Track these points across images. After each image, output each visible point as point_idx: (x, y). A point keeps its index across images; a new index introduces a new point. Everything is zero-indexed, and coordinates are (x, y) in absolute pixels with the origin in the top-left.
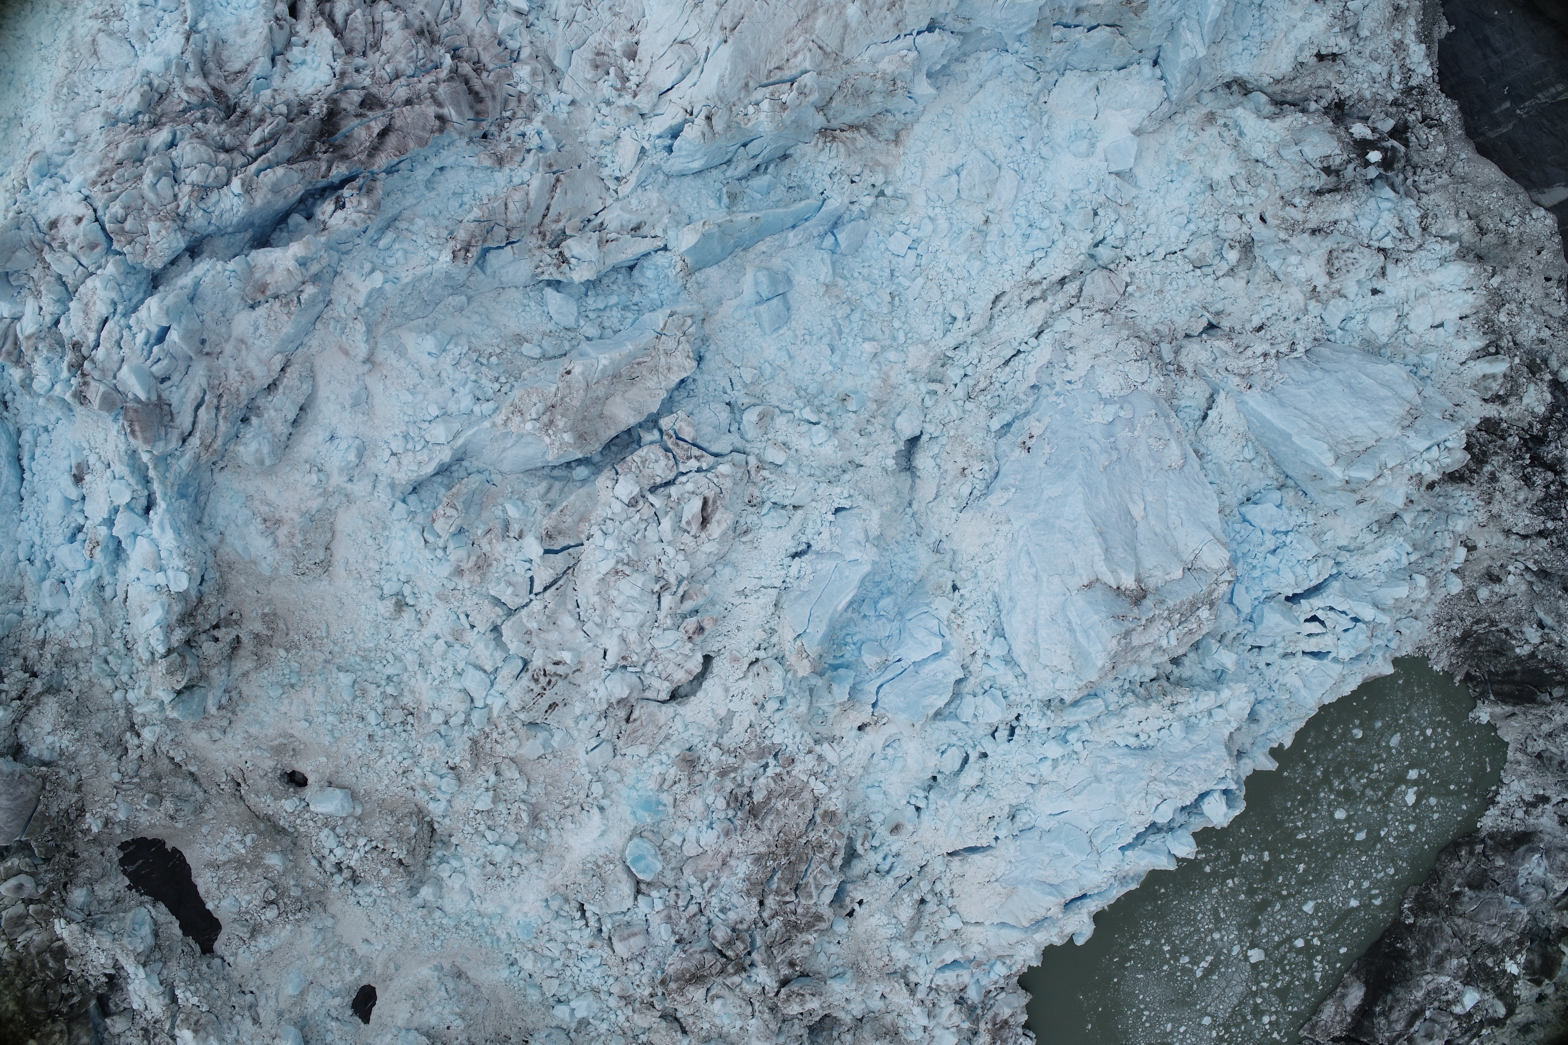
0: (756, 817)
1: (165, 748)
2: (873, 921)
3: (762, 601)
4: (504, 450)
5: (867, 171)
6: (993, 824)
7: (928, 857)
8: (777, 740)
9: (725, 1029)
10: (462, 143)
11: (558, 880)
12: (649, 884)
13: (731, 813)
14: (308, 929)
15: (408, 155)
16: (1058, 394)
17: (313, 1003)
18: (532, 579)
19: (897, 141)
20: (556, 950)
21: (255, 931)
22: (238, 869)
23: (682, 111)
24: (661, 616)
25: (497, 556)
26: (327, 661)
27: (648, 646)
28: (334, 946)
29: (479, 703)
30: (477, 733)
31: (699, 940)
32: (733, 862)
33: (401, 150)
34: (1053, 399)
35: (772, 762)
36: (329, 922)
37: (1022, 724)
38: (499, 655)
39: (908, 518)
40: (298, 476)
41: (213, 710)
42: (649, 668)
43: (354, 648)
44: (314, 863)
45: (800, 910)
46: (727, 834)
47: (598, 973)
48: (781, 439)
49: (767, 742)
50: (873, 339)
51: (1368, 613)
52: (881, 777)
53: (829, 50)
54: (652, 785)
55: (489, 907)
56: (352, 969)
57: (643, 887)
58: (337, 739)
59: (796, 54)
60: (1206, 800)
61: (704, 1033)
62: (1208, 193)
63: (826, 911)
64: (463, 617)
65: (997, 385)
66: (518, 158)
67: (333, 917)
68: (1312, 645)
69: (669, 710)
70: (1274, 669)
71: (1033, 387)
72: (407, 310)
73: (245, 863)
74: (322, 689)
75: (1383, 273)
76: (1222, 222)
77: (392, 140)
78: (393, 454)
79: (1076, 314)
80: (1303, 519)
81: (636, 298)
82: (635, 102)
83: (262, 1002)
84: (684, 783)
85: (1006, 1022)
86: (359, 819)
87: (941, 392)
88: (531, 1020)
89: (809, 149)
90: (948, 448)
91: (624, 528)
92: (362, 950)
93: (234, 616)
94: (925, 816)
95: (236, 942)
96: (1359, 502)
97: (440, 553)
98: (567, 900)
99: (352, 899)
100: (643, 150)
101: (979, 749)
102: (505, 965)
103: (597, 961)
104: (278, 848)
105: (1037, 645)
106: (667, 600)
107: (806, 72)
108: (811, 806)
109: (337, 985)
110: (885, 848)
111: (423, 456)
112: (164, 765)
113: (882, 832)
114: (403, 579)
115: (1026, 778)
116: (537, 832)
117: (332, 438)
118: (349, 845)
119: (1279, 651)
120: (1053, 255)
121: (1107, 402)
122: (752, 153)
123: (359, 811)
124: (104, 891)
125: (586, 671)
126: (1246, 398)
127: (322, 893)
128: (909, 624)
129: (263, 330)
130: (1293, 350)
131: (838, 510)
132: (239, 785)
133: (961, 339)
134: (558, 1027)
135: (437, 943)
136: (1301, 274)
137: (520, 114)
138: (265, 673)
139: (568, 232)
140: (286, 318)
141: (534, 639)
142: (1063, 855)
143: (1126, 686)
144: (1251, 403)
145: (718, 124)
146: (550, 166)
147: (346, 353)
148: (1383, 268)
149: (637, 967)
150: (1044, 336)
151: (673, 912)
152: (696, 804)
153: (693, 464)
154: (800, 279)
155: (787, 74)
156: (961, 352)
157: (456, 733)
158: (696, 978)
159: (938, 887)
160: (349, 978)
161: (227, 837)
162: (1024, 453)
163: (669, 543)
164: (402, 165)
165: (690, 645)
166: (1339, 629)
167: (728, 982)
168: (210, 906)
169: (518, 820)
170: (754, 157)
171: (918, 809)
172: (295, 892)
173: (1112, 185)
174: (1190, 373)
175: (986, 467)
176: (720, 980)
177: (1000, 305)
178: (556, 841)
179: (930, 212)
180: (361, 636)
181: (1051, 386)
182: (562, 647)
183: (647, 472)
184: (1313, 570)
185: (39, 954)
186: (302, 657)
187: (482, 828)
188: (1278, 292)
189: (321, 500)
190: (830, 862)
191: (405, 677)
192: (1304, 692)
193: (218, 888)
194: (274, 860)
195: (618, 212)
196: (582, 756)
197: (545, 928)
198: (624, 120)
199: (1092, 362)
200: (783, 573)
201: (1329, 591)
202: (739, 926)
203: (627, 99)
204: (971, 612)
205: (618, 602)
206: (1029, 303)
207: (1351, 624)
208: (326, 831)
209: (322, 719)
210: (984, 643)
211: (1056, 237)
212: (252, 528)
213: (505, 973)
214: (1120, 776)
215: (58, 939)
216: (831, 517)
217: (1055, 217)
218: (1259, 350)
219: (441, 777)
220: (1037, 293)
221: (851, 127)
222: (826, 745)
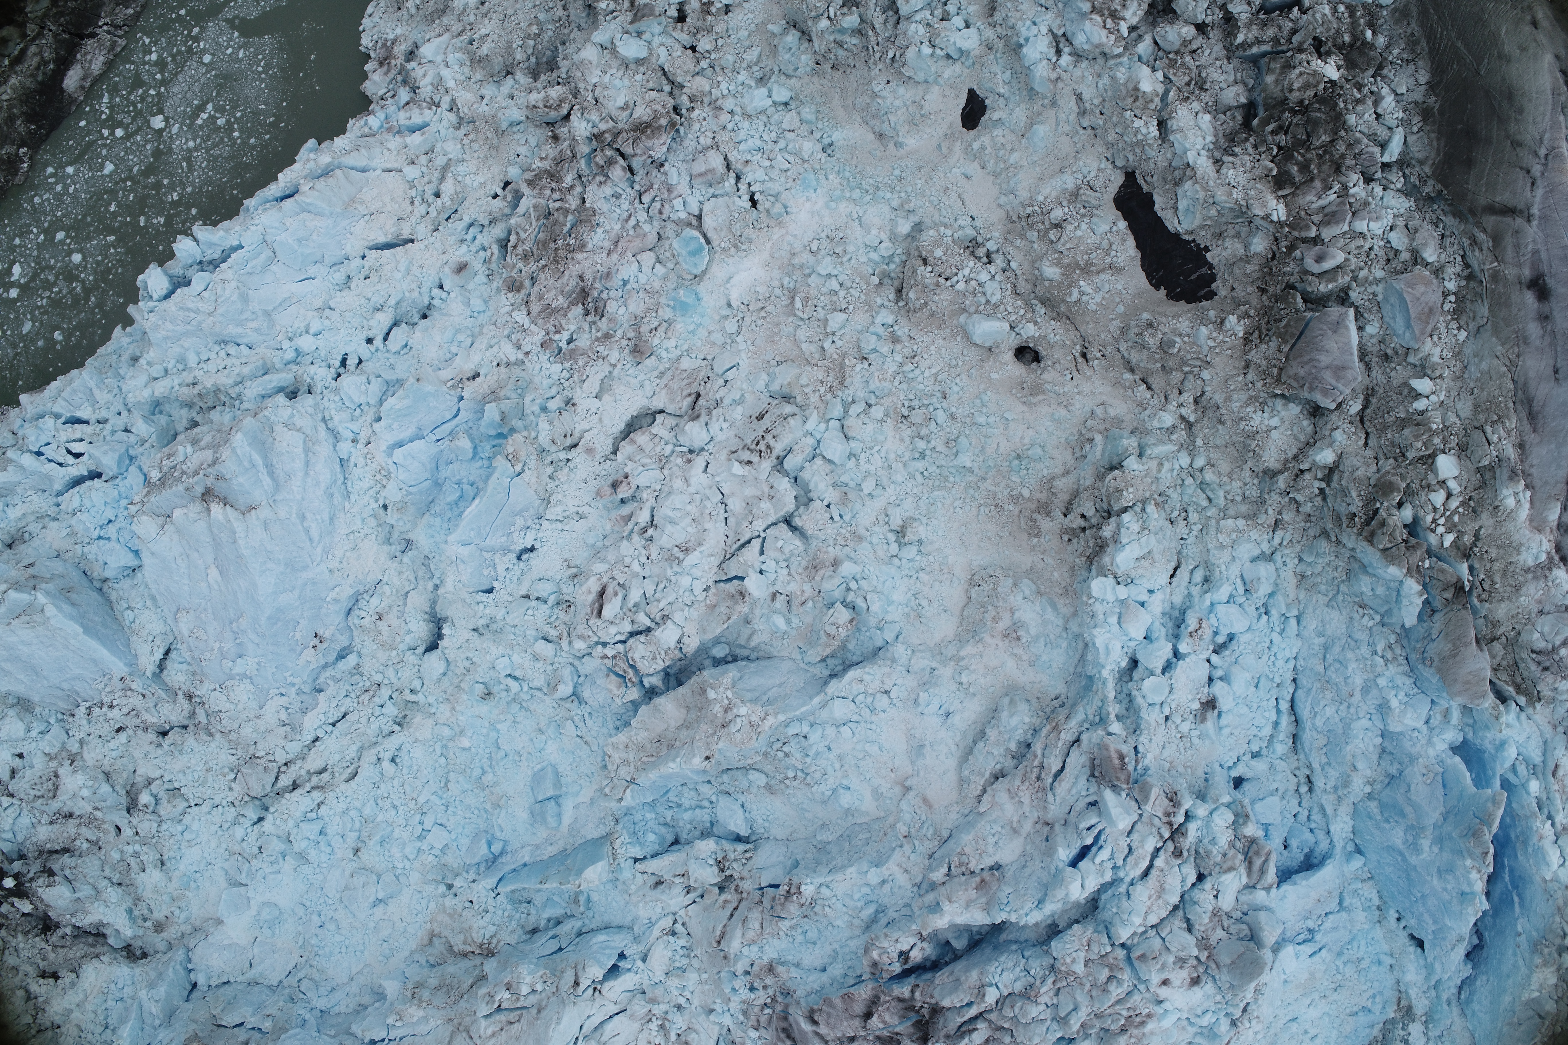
0: (583, 290)
1: (1156, 400)
2: (480, 179)
3: (559, 509)
4: (780, 686)
5: (459, 910)
6: (364, 273)
7: (432, 240)
8: (559, 367)
9: (621, 73)
10: (800, 993)
11: (777, 233)
12: (690, 225)
13: (604, 296)
14: (1024, 195)
15: (844, 991)
16: (293, 685)
17: (1020, 114)
18: (762, 553)
19: (432, 935)
20: (780, 161)
21: (1074, 196)
22: (1089, 264)
23: (604, 992)
24: (652, 502)
25: (798, 578)
26: (984, 479)
27: (666, 472)
28: (1000, 174)
29: (834, 424)
30: (840, 393)
31: (643, 166)
32: (607, 244)
33: (847, 998)
34: (296, 681)
35: (563, 344)
36: (1003, 200)
37: (333, 370)
38: (805, 475)
39: (437, 575)
40: (982, 681)
41: (1098, 438)
42: (668, 449)
43: (954, 491)
44: (1013, 265)
45: (548, 192)
46: (608, 274)
47: (742, 135)
48: (539, 665)
49: (567, 365)
50: (464, 749)
51: (28, 460)
52: (469, 322)
53: (464, 1034)
54: (679, 327)
55: (844, 208)
56: (983, 148)
57: (695, 222)
58: (979, 397)
59: (493, 1035)
60: (165, 292)
61: (642, 69)
62: (165, 857)
63: (525, 189)
64: (837, 518)
65: (353, 695)
66: (756, 968)
67: (1000, 206)
68: (79, 431)
69: (658, 403)
70: (114, 409)
71: (321, 691)
72: (868, 835)
73: (1081, 269)
74: (990, 451)
75: (13, 773)
76: (154, 831)
77: (859, 1008)
78: (886, 692)
79: (281, 757)
80: (86, 550)
81: (669, 814)
82: (649, 1006)
83: (1073, 117)
84: (645, 329)
85: (381, 64)
86: (964, 310)
87: (407, 692)
88: (814, 86)
89: (508, 939)
90: (398, 639)
91: (674, 595)
92: (973, 168)
93: (1066, 538)
94: (432, 280)
95: (1098, 185)
96: (32, 565)
97: (853, 585)
98: (768, 211)
99: (978, 223)
100: (644, 960)
101: (372, 348)
102: (837, 144)
103: (742, 147)
104: (1047, 284)
105: (307, 451)
106: (643, 517)
107: (486, 1017)
108: (533, 298)
109: (998, 132)
110: (474, 248)
111: (857, 688)
112: (1157, 382)
113: (477, 265)
114: (896, 561)
115: (334, 315)
116: (792, 285)
117: (948, 715)
118: (973, 283)
119: (108, 426)
120: (299, 814)
121: (244, 676)
122: (556, 941)
123: (962, 319)
124: (1232, 248)
125: (725, 452)
126: (126, 669)
127: (1009, 232)
128: (428, 475)
129: (991, 840)
130: (89, 708)
131: (490, 591)
132: (1084, 355)
133: (387, 740)
134: (789, 76)
135: (897, 172)
136: (80, 778)
137: (757, 1009)
138: (1045, 472)
139: (717, 890)
140: (967, 850)
141: (766, 489)
142: (299, 241)
143: (237, 403)
144: (121, 664)
145: (569, 978)
146: (725, 957)
147: (925, 800)
148: (13, 777)
149: (701, 140)
150: (310, 738)
151: (666, 196)
152: (636, 306)
153: (609, 652)
154: (523, 815)
155: (502, 1017)
156: (386, 729)
157: (861, 394)
158: (642, 129)
159: (423, 209)
160: (986, 139)
161: (1098, 299)
162: (321, 632)
163: (637, 575)
164: (852, 982)
165: (627, 470)
166: (54, 446)
167: (611, 124)
168: (1123, 225)
169: (807, 299)
170: (554, 937)
171: (441, 287)
172: (1033, 235)
173: (244, 875)
174: (180, 693)
175: (357, 621)
176: (620, 126)
177: (350, 770)
178: (776, 274)
179: (408, 864)
180: (948, 502)
181: (300, 692)
182: (744, 479)
183: (652, 648)
184: (76, 503)
185: (1312, 179)
186: (1008, 486)
187: (842, 293)
188: (106, 762)
189: (963, 653)
190: (519, 239)
191: (907, 455)
192: (92, 384)
193: (1111, 245)
194: (1051, 272)
195: (672, 902)
196: (745, 361)
197: (790, 183)
198: (659, 992)
199: (262, 712)
200: (540, 535)
201: (64, 481)
202: (602, 179)
203: (658, 1010)
204: (367, 485)
205: (688, 520)
206: (324, 770)
207: (42, 449)
208: (994, 300)
209: (991, 420)
210: (357, 454)
211: (295, 831)
212: (1033, 631)
213: (837, 136)
214: (243, 317)
215: (1284, 197)
216: (496, 584)
217: (297, 850)
218: (116, 711)
219: (875, 350)
220: (315, 780)
221: (465, 955)
222: (513, 359)
